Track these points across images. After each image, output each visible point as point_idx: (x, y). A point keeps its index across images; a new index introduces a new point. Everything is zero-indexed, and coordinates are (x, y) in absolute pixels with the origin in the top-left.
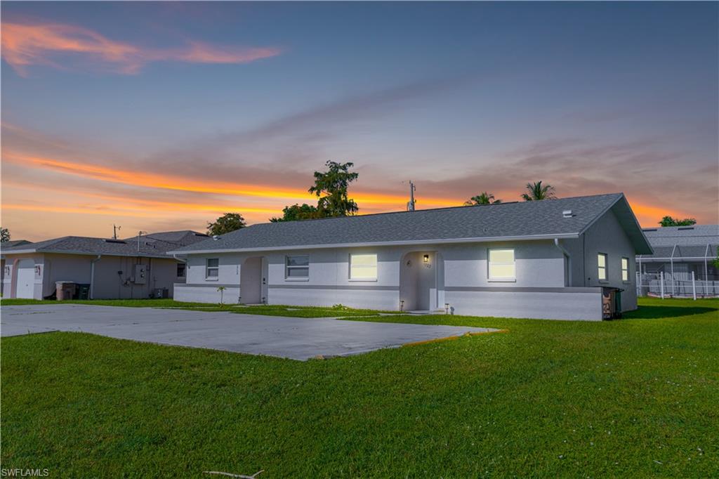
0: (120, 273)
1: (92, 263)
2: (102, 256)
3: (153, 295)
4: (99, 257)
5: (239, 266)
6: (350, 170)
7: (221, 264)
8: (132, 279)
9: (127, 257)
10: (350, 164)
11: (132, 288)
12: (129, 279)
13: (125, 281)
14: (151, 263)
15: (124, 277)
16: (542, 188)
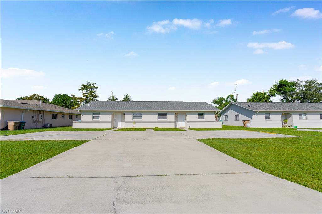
0: (33, 117)
1: (22, 112)
2: (30, 110)
3: (45, 126)
4: (29, 110)
5: (111, 115)
6: (95, 85)
7: (101, 114)
8: (37, 120)
9: (36, 110)
10: (95, 84)
11: (37, 124)
12: (36, 120)
13: (35, 121)
14: (44, 113)
15: (34, 119)
16: (128, 96)
